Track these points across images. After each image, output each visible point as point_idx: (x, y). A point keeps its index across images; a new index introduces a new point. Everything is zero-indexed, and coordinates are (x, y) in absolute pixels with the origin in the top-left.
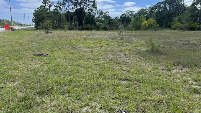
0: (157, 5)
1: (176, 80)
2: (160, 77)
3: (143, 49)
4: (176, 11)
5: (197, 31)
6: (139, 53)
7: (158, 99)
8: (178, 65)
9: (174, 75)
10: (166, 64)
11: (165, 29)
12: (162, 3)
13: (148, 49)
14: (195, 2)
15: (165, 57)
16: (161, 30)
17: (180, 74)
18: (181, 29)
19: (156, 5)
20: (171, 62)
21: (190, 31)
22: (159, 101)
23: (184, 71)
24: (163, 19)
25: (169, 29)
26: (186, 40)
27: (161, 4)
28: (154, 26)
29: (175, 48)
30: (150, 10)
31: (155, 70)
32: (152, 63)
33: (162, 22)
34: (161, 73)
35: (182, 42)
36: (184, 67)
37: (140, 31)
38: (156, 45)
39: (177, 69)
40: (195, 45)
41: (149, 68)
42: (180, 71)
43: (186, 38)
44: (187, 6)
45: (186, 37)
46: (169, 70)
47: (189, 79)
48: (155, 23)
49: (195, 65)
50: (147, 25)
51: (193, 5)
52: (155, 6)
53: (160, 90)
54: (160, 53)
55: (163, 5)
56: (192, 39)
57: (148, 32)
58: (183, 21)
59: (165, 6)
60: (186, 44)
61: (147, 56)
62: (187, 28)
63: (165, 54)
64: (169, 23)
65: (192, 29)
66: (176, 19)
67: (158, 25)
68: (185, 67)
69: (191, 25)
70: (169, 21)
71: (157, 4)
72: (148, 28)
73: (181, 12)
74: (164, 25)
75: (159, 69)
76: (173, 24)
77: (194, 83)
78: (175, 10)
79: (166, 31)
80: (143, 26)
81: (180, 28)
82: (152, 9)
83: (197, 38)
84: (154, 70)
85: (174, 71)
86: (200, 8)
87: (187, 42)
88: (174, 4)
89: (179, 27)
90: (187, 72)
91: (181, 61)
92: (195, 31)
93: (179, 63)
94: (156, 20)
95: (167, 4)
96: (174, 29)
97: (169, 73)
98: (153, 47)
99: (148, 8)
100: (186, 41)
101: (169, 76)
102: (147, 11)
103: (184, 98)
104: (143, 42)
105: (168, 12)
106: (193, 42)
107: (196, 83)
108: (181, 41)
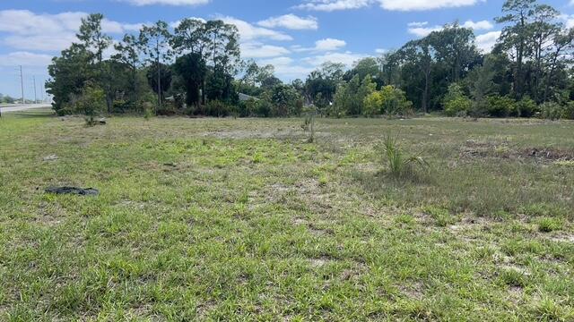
0: (404, 50)
1: (458, 253)
2: (416, 246)
3: (370, 168)
4: (454, 66)
5: (510, 120)
6: (359, 179)
7: (411, 306)
8: (463, 211)
9: (454, 239)
10: (431, 208)
11: (427, 114)
12: (419, 42)
13: (382, 167)
14: (503, 42)
15: (428, 189)
16: (418, 116)
17: (468, 234)
18: (468, 114)
19: (403, 47)
20: (446, 201)
21: (490, 119)
22: (414, 314)
23: (478, 227)
24: (422, 85)
25: (438, 113)
26: (482, 142)
27: (415, 45)
28: (398, 107)
29: (455, 163)
30: (386, 63)
31: (404, 225)
32: (394, 207)
33: (420, 94)
34: (418, 235)
35: (471, 149)
36: (479, 215)
37: (360, 120)
38: (405, 157)
39: (460, 221)
40: (505, 157)
41: (387, 220)
42: (470, 227)
43: (482, 138)
44: (483, 53)
45: (483, 134)
46: (441, 224)
47: (493, 247)
48: (400, 98)
49: (507, 210)
50: (380, 102)
51: (498, 49)
52: (400, 51)
53: (417, 281)
54: (416, 180)
55: (419, 50)
56: (498, 140)
57: (382, 123)
58: (472, 93)
59: (426, 51)
60: (481, 154)
61: (380, 186)
62: (483, 111)
63: (428, 182)
64: (438, 98)
65: (497, 113)
66: (454, 87)
67: (409, 103)
68: (482, 216)
69: (493, 104)
70: (438, 93)
71: (406, 46)
72: (382, 112)
73: (467, 69)
74: (424, 102)
75: (413, 224)
76: (449, 101)
77: (507, 258)
78: (452, 63)
79: (431, 119)
80: (368, 106)
81: (465, 112)
82: (392, 60)
83: (510, 138)
84: (401, 225)
85: (453, 227)
86: (515, 60)
87: (484, 149)
88: (449, 46)
89: (463, 109)
90: (486, 229)
91: (471, 198)
92: (504, 120)
93: (465, 206)
94: (404, 89)
95: (430, 46)
96: (450, 114)
97: (439, 232)
98: (396, 163)
99: (381, 57)
100: (481, 145)
101: (440, 241)
102: (378, 64)
103: (482, 300)
104: (368, 149)
105: (435, 69)
106: (500, 148)
107: (512, 258)
108: (469, 144)
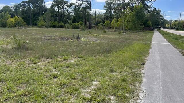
0: (21, 4)
4: (39, 11)
5: (58, 29)
8: (42, 58)
9: (39, 67)
10: (32, 58)
11: (32, 27)
12: (26, 2)
13: (14, 46)
14: (53, 5)
15: (31, 52)
16: (29, 28)
17: (44, 65)
18: (45, 27)
21: (52, 29)
23: (47, 62)
24: (29, 17)
26: (49, 36)
28: (21, 24)
29: (40, 43)
30: (15, 8)
33: (29, 20)
34: (27, 68)
35: (45, 38)
39: (41, 61)
40: (55, 40)
42: (44, 62)
45: (50, 33)
46: (35, 63)
47: (50, 67)
48: (22, 21)
49: (55, 56)
50: (14, 22)
51: (52, 7)
52: (19, 4)
53: (25, 83)
54: (27, 49)
55: (27, 5)
56: (54, 35)
57: (15, 30)
58: (46, 20)
59: (29, 5)
60: (48, 39)
62: (49, 26)
63: (31, 50)
64: (35, 22)
65: (54, 27)
66: (40, 18)
67: (25, 23)
68: (48, 58)
69: (52, 24)
70: (35, 20)
72: (15, 26)
73: (44, 13)
75: (25, 64)
76: (39, 23)
82: (17, 7)
83: (57, 34)
85: (39, 63)
87: (50, 38)
88: (37, 4)
89: (44, 25)
90: (49, 62)
91: (45, 53)
92: (56, 29)
93: (43, 56)
94: (23, 18)
96: (40, 27)
97: (34, 66)
98: (19, 44)
105: (33, 12)
106: (54, 38)
107: (55, 70)
